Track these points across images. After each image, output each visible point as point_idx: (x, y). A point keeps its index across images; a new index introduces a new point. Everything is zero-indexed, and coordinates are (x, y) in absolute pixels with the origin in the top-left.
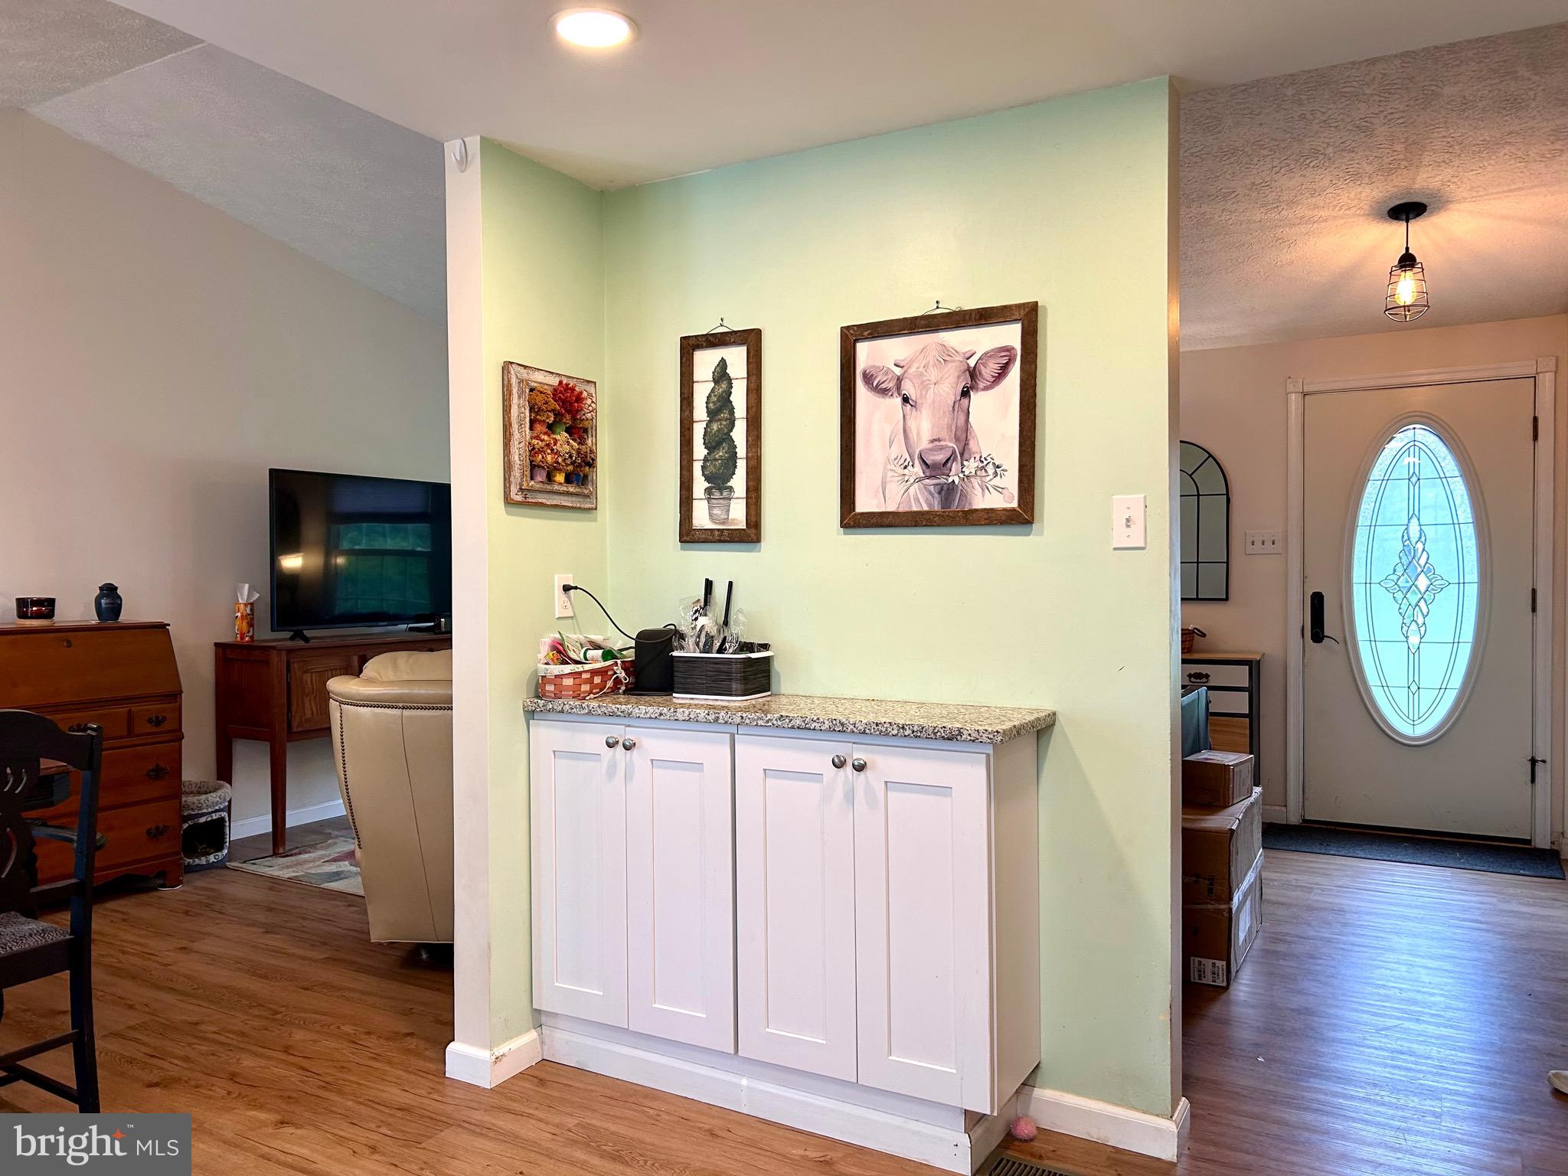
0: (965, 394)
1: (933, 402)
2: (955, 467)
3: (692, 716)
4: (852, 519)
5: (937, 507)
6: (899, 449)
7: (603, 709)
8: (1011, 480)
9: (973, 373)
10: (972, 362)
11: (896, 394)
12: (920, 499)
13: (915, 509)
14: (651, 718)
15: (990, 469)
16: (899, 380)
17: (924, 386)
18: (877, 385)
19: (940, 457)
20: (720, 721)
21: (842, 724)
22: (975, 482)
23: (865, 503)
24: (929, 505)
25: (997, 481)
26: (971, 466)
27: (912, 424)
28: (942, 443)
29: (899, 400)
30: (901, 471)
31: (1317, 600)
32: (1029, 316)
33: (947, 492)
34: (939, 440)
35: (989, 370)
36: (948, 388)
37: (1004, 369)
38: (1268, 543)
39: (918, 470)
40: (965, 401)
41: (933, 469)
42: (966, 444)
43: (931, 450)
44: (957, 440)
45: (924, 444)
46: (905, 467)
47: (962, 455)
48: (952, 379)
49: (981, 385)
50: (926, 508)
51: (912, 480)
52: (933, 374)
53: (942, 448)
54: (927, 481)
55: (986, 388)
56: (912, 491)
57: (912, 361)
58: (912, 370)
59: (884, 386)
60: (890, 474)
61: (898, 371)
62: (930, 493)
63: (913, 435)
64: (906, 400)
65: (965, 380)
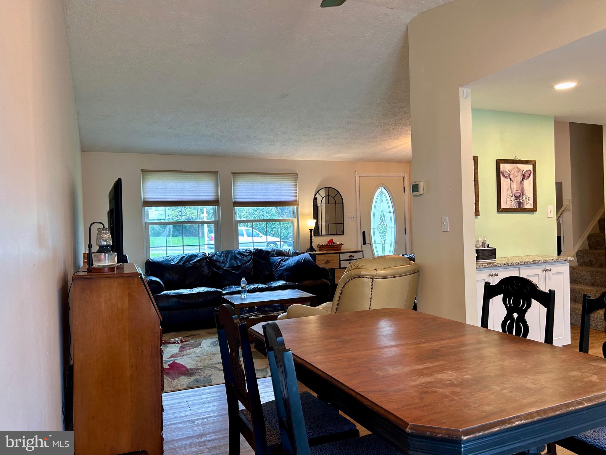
0: (523, 180)
1: (516, 181)
2: (521, 197)
3: (512, 264)
4: (500, 210)
5: (518, 207)
6: (509, 192)
7: (489, 265)
8: (531, 201)
9: (524, 175)
10: (524, 172)
11: (508, 178)
12: (514, 206)
13: (513, 207)
14: (502, 266)
15: (528, 198)
16: (509, 175)
17: (514, 177)
18: (505, 175)
19: (518, 195)
20: (519, 264)
21: (546, 261)
22: (525, 201)
23: (503, 206)
24: (516, 207)
25: (529, 201)
26: (524, 197)
27: (512, 186)
28: (519, 191)
29: (509, 180)
30: (510, 198)
31: (364, 233)
32: (534, 164)
33: (520, 204)
34: (517, 191)
35: (527, 175)
36: (519, 178)
37: (530, 175)
38: (352, 218)
39: (514, 198)
40: (522, 182)
41: (517, 198)
42: (523, 192)
43: (516, 193)
44: (521, 191)
45: (515, 191)
46: (511, 197)
47: (522, 195)
48: (520, 176)
49: (526, 178)
50: (515, 207)
51: (512, 200)
52: (516, 174)
53: (518, 193)
54: (516, 201)
55: (527, 179)
56: (512, 203)
57: (512, 170)
58: (512, 173)
59: (506, 176)
60: (508, 198)
61: (509, 173)
62: (517, 204)
63: (512, 189)
64: (511, 180)
65: (522, 177)
